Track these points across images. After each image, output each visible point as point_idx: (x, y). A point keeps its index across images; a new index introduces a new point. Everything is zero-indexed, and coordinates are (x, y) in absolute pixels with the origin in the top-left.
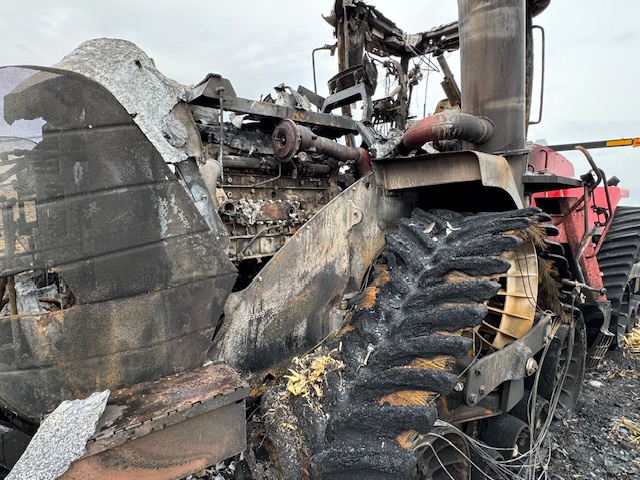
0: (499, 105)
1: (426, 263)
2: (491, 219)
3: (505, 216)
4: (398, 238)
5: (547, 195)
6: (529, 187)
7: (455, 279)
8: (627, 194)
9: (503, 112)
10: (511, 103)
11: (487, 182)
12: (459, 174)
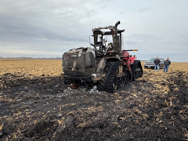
0: (118, 49)
1: (112, 66)
2: (117, 62)
3: (119, 61)
4: (108, 64)
5: (124, 59)
6: (121, 58)
7: (115, 67)
8: (136, 58)
9: (118, 50)
10: (119, 49)
11: (117, 58)
12: (114, 57)
